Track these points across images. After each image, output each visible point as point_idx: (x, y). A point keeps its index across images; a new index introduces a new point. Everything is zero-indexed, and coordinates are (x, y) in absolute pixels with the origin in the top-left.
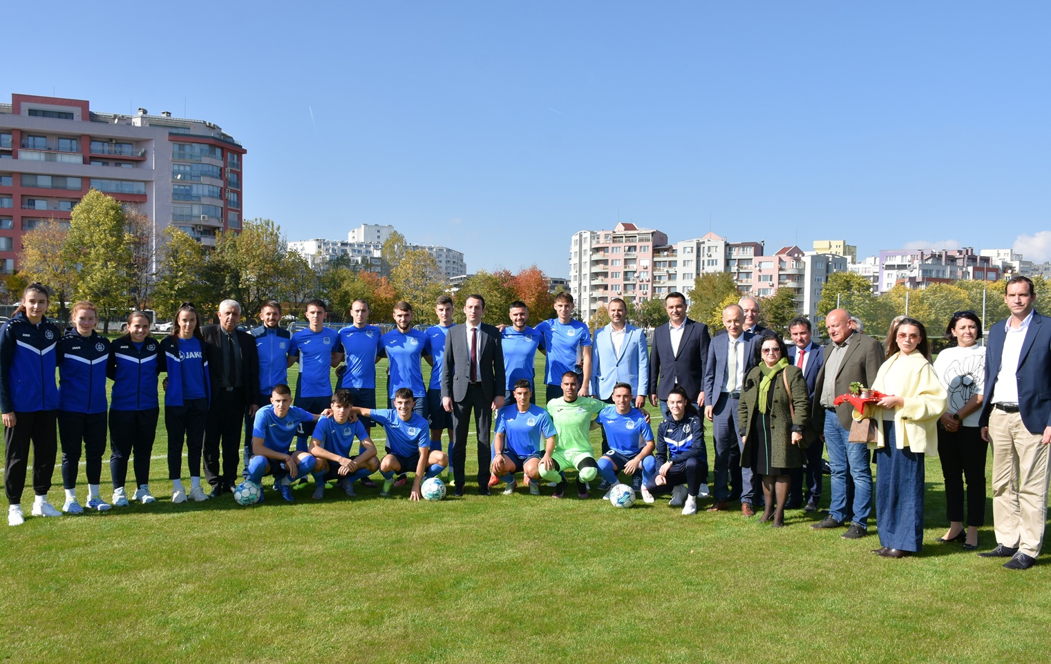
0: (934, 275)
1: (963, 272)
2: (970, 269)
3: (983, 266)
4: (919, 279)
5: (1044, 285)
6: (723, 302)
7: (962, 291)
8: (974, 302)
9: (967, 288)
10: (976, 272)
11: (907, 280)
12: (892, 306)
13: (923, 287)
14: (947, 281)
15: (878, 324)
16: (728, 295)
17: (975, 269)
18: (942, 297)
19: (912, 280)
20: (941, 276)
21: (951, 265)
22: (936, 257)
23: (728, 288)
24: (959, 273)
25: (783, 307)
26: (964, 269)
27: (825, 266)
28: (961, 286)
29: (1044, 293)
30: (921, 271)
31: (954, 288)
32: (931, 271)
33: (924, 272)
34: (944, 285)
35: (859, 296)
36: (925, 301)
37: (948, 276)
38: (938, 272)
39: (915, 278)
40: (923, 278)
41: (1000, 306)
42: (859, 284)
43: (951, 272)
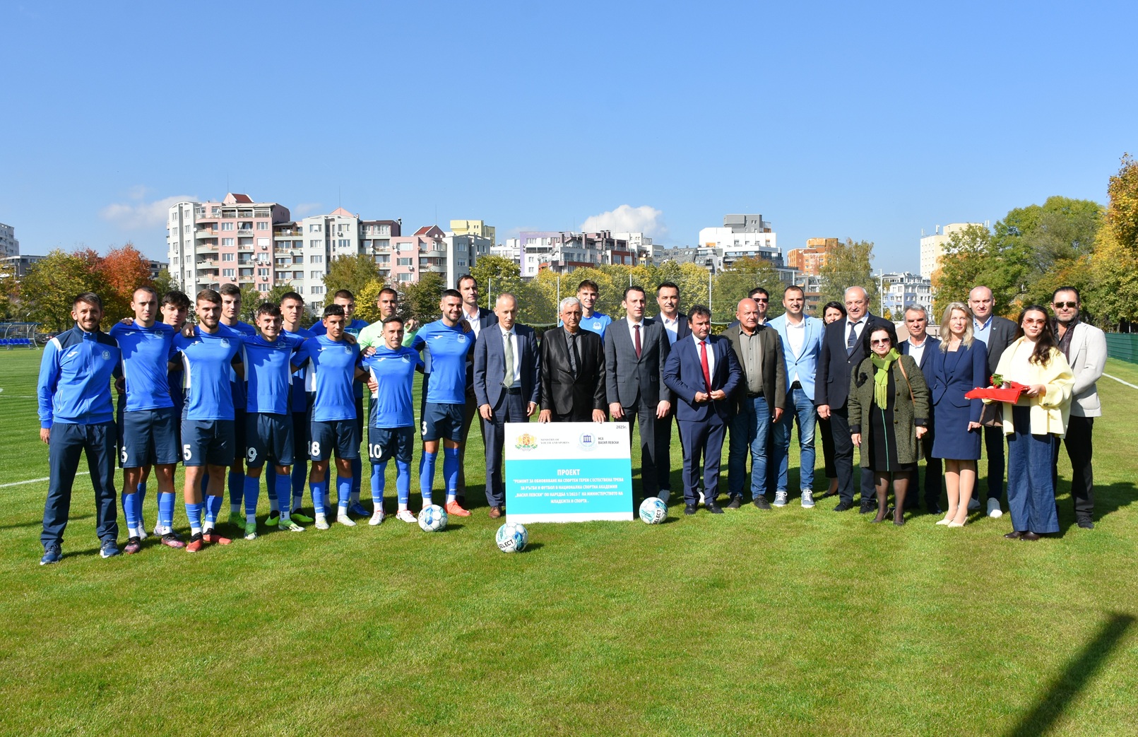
0: (575, 259)
1: (602, 256)
2: (609, 253)
3: (620, 249)
4: (561, 263)
5: (678, 269)
6: (364, 289)
7: (606, 276)
8: (618, 287)
9: (610, 273)
10: (614, 256)
11: (550, 264)
12: (540, 293)
13: (565, 272)
14: (591, 265)
15: (528, 311)
16: (369, 281)
17: (613, 253)
19: (555, 263)
20: (582, 260)
21: (591, 248)
22: (577, 240)
23: (368, 273)
24: (599, 257)
25: (430, 295)
26: (603, 253)
27: (470, 249)
28: (604, 270)
30: (562, 255)
31: (598, 272)
32: (572, 255)
33: (566, 255)
34: (589, 269)
35: (507, 281)
36: (572, 287)
37: (588, 260)
38: (579, 255)
39: (557, 262)
40: (565, 262)
42: (508, 268)
43: (591, 255)
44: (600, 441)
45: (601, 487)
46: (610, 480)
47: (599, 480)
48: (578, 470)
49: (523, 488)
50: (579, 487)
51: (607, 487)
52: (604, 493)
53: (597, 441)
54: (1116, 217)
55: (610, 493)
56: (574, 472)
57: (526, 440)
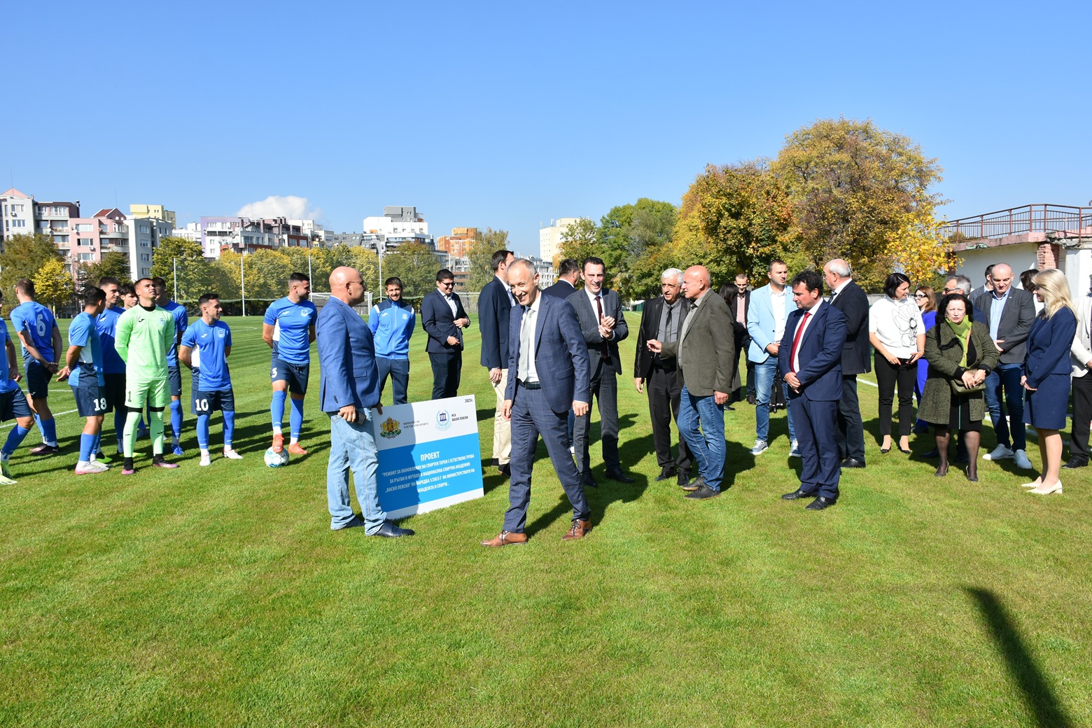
0: (254, 242)
1: (279, 240)
2: (285, 237)
3: (296, 234)
4: (242, 245)
5: (349, 251)
6: (42, 268)
7: (285, 257)
8: (296, 267)
9: (288, 254)
10: (291, 240)
11: (231, 246)
12: (224, 271)
13: (245, 253)
14: (269, 247)
15: (213, 288)
16: (48, 260)
17: (289, 237)
18: (268, 262)
19: (235, 246)
20: (260, 243)
21: (269, 232)
22: (256, 225)
23: (47, 252)
24: (276, 241)
25: (114, 273)
26: (280, 237)
27: (151, 231)
28: (283, 252)
29: (350, 259)
30: (242, 238)
31: (277, 254)
32: (252, 238)
33: (246, 238)
34: (269, 251)
35: (192, 261)
36: (254, 266)
37: (266, 243)
38: (258, 238)
39: (237, 244)
40: (245, 245)
41: (317, 271)
42: (191, 249)
43: (269, 239)
44: (454, 417)
45: (458, 467)
46: (464, 458)
47: (455, 460)
48: (438, 452)
49: (392, 481)
50: (440, 471)
51: (462, 466)
52: (461, 473)
53: (451, 418)
54: (703, 213)
55: (465, 472)
56: (435, 455)
57: (390, 426)
